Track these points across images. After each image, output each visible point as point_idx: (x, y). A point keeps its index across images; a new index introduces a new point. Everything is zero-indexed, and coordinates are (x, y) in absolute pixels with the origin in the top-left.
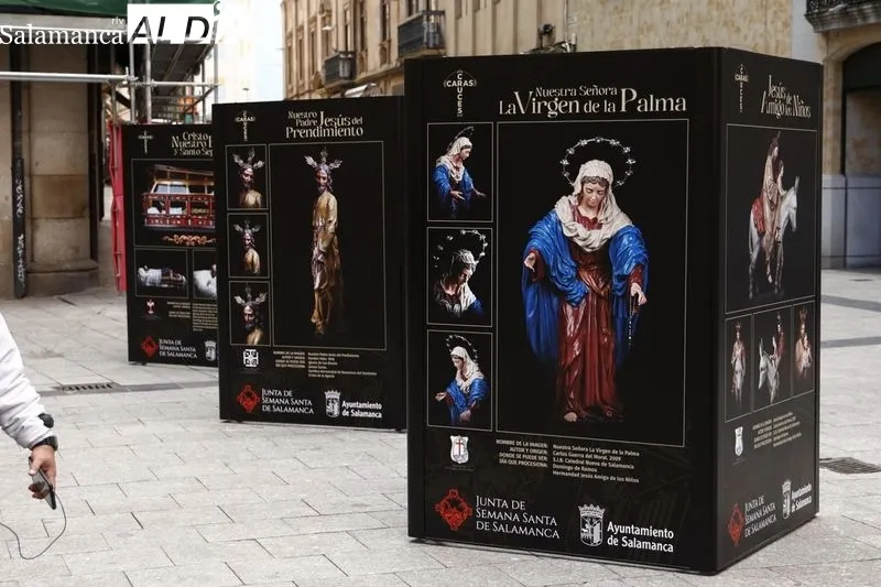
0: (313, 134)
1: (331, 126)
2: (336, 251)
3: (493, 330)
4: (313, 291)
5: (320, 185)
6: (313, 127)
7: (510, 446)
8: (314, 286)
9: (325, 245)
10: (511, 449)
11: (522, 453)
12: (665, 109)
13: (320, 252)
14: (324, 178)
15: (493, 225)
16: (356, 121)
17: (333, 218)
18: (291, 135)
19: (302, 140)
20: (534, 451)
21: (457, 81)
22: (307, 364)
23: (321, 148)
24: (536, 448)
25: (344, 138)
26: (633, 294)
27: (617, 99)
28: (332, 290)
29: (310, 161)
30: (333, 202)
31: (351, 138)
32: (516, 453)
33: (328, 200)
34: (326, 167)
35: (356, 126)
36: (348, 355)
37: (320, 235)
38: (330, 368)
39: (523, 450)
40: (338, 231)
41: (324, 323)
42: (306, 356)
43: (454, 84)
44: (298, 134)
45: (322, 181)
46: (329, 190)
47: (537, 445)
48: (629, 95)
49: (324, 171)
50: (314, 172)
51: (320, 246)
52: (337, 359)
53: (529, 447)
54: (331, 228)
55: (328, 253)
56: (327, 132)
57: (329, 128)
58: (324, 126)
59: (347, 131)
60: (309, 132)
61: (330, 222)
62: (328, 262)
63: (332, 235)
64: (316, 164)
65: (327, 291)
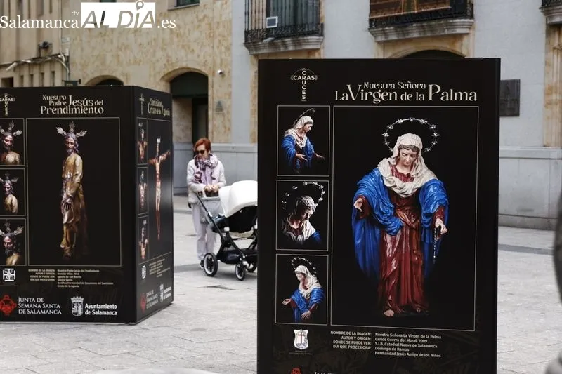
0: (63, 111)
1: (77, 106)
2: (81, 196)
3: (329, 253)
4: (62, 225)
5: (68, 148)
6: (63, 106)
7: (341, 335)
8: (62, 221)
9: (72, 191)
10: (343, 338)
11: (351, 340)
12: (461, 99)
13: (68, 196)
14: (72, 144)
15: (330, 179)
16: (98, 103)
17: (79, 172)
18: (45, 112)
19: (55, 116)
20: (361, 338)
21: (301, 75)
22: (56, 278)
23: (70, 121)
24: (362, 336)
25: (88, 115)
26: (437, 226)
27: (426, 92)
28: (77, 224)
29: (60, 131)
30: (79, 160)
31: (94, 115)
32: (346, 340)
33: (75, 160)
34: (74, 135)
35: (98, 107)
36: (90, 271)
37: (69, 184)
38: (75, 280)
39: (352, 338)
40: (83, 181)
41: (71, 249)
42: (56, 272)
43: (300, 78)
44: (50, 111)
45: (70, 146)
46: (76, 152)
47: (362, 334)
48: (435, 89)
49: (72, 138)
50: (63, 139)
51: (68, 192)
52: (81, 274)
53: (357, 336)
54: (77, 179)
55: (74, 197)
56: (74, 110)
57: (76, 107)
58: (72, 106)
59: (91, 110)
60: (60, 110)
61: (77, 175)
62: (74, 204)
63: (78, 185)
64: (65, 133)
65: (74, 225)
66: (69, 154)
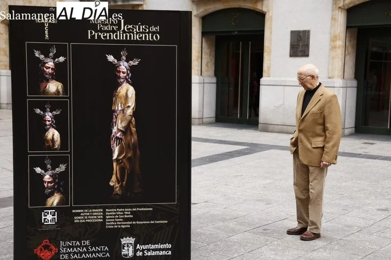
0: (113, 37)
1: (130, 31)
2: (134, 129)
4: (112, 161)
5: (119, 77)
6: (113, 31)
8: (112, 157)
9: (124, 124)
13: (119, 130)
14: (124, 73)
16: (154, 29)
17: (132, 103)
18: (93, 37)
19: (102, 41)
22: (104, 218)
23: (122, 48)
25: (142, 42)
28: (129, 159)
29: (111, 58)
30: (131, 91)
31: (149, 42)
33: (127, 91)
34: (126, 64)
35: (153, 33)
36: (142, 209)
37: (120, 117)
38: (126, 220)
40: (135, 114)
41: (121, 186)
42: (104, 212)
44: (99, 36)
45: (122, 75)
46: (128, 82)
49: (124, 66)
50: (114, 68)
51: (119, 125)
52: (132, 213)
54: (129, 112)
55: (126, 131)
56: (126, 36)
57: (129, 33)
58: (124, 31)
59: (146, 36)
60: (110, 35)
61: (129, 107)
62: (126, 138)
63: (130, 117)
64: (116, 61)
65: (124, 160)
66: (120, 85)
